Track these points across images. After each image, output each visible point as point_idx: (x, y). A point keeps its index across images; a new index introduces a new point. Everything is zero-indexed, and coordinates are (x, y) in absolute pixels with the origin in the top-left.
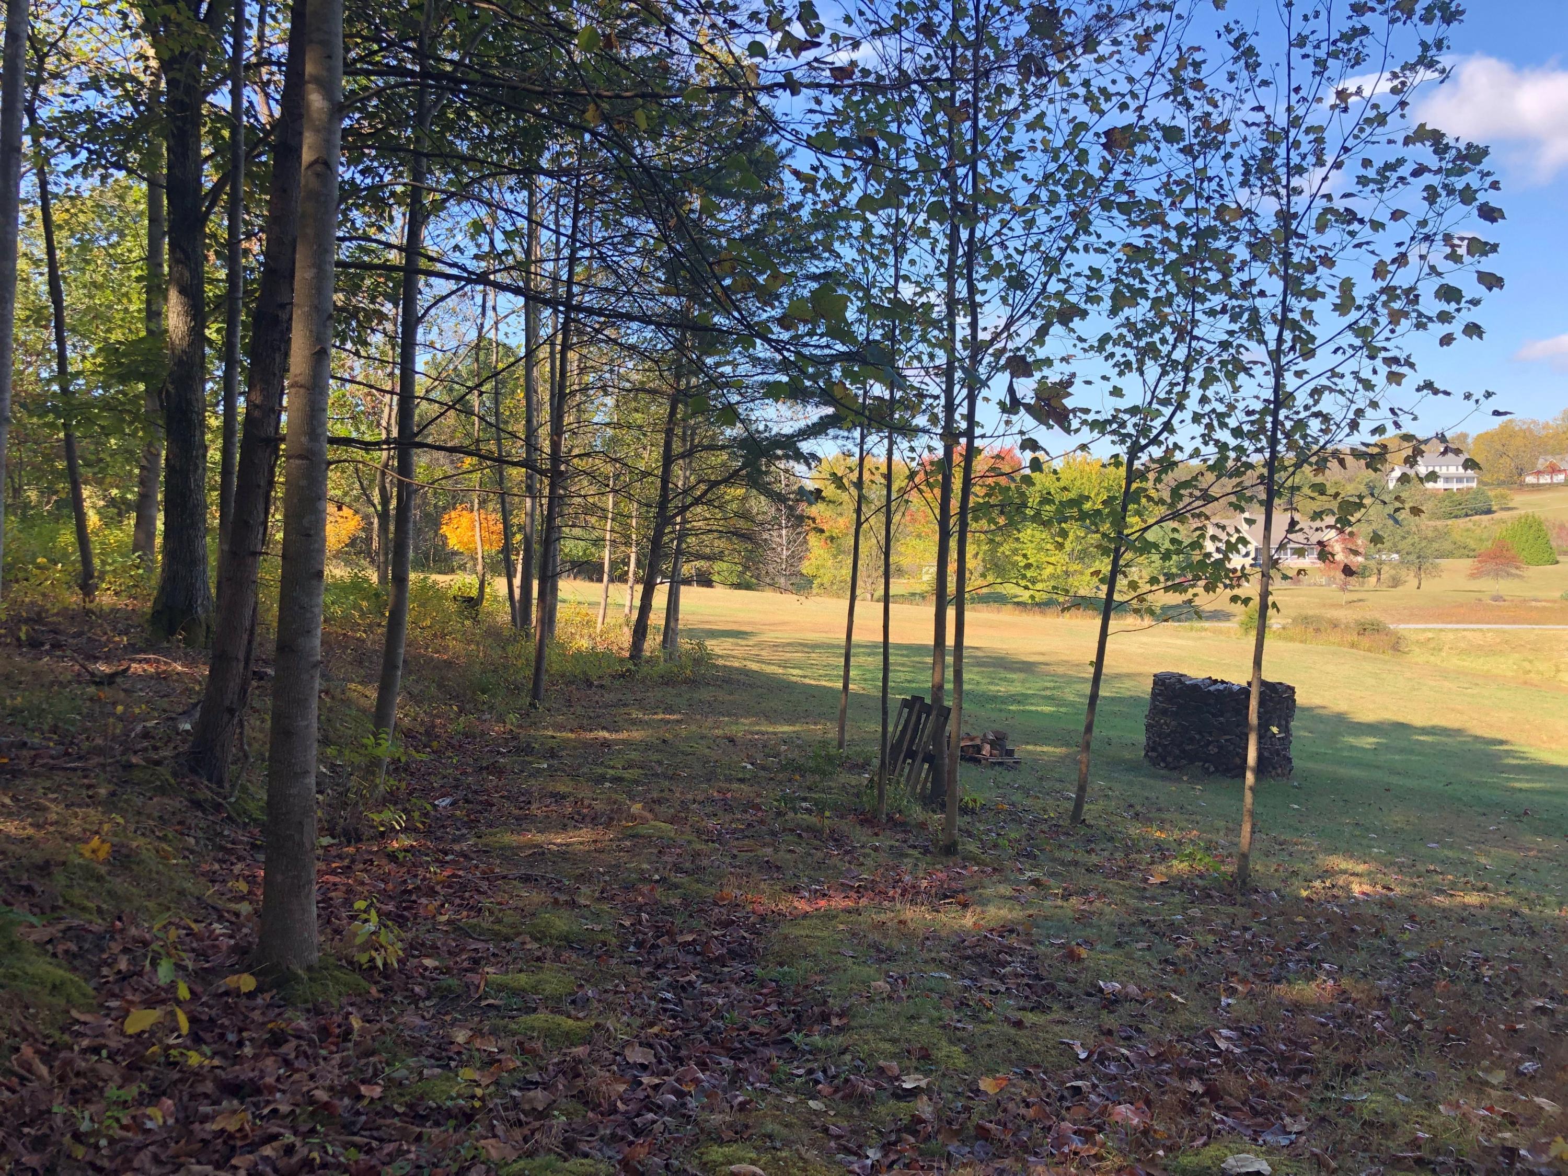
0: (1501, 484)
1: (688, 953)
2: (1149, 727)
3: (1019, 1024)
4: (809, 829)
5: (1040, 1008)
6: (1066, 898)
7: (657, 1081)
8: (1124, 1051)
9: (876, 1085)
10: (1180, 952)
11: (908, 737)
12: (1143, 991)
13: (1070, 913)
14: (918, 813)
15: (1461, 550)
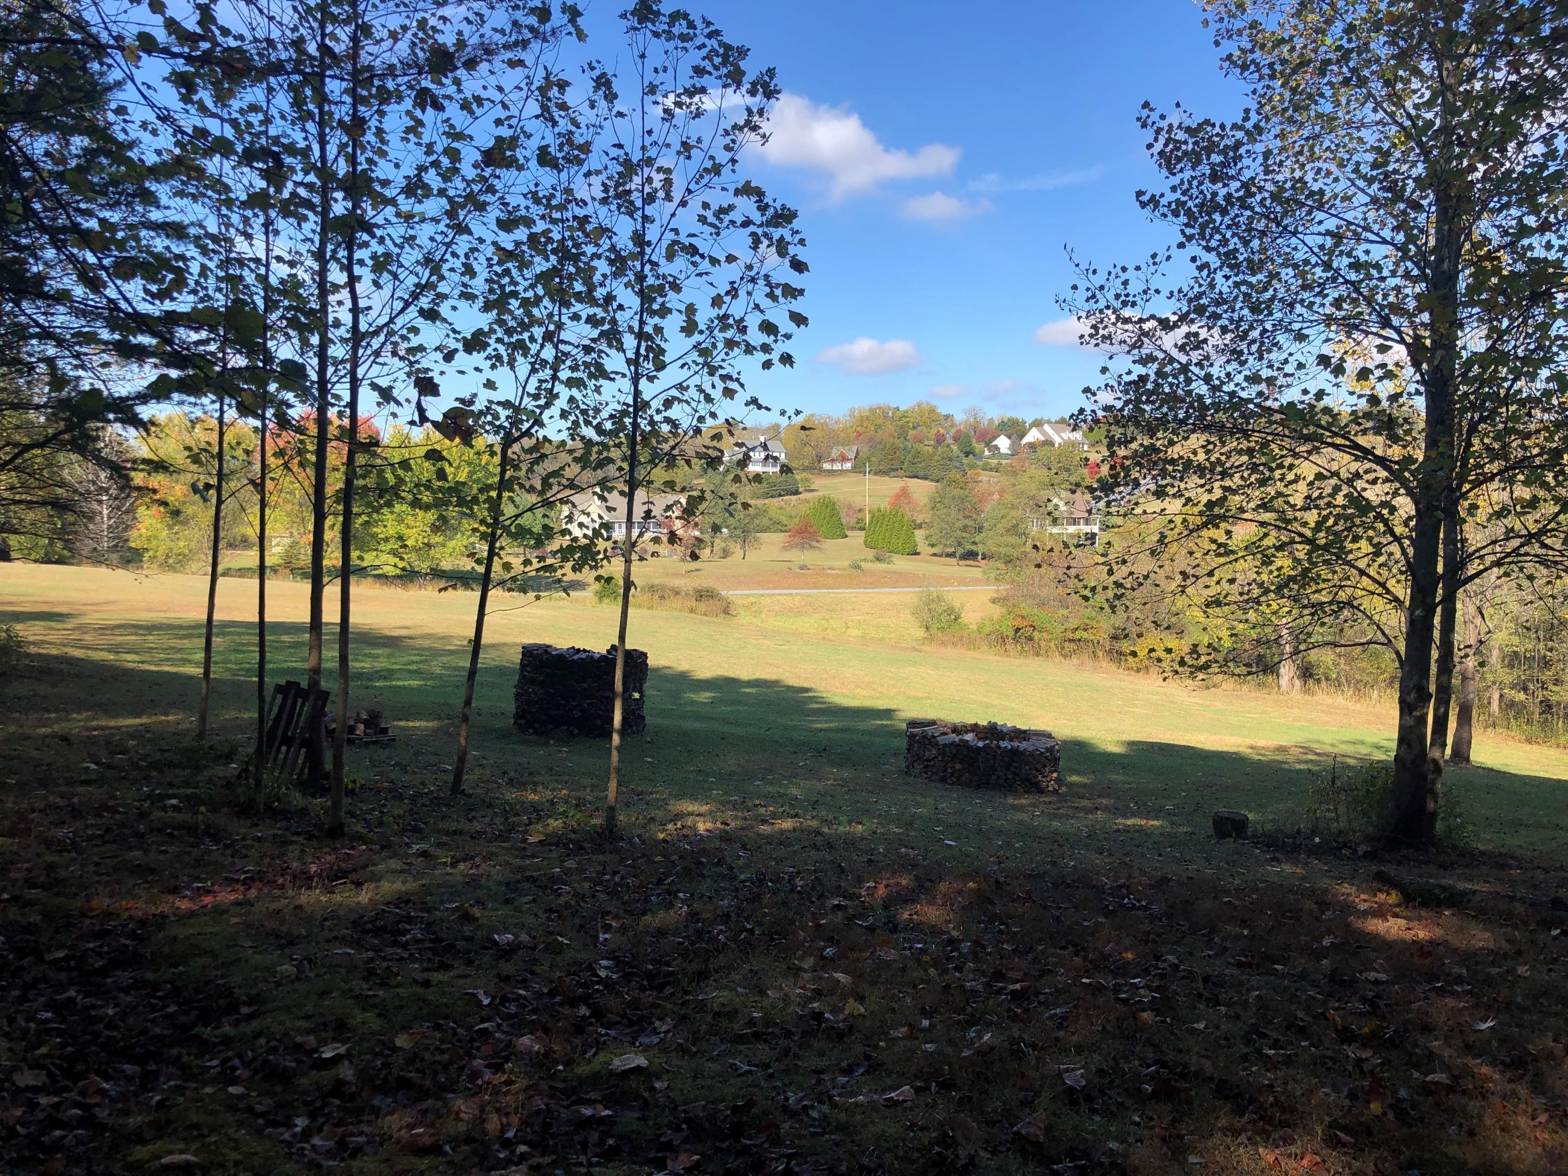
0: (805, 469)
1: (61, 969)
2: (518, 696)
3: (426, 984)
4: (181, 827)
5: (444, 967)
6: (454, 865)
7: (56, 1099)
8: (522, 992)
9: (296, 1060)
10: (562, 900)
11: (283, 723)
12: (534, 938)
13: (460, 878)
14: (297, 799)
15: (776, 526)
